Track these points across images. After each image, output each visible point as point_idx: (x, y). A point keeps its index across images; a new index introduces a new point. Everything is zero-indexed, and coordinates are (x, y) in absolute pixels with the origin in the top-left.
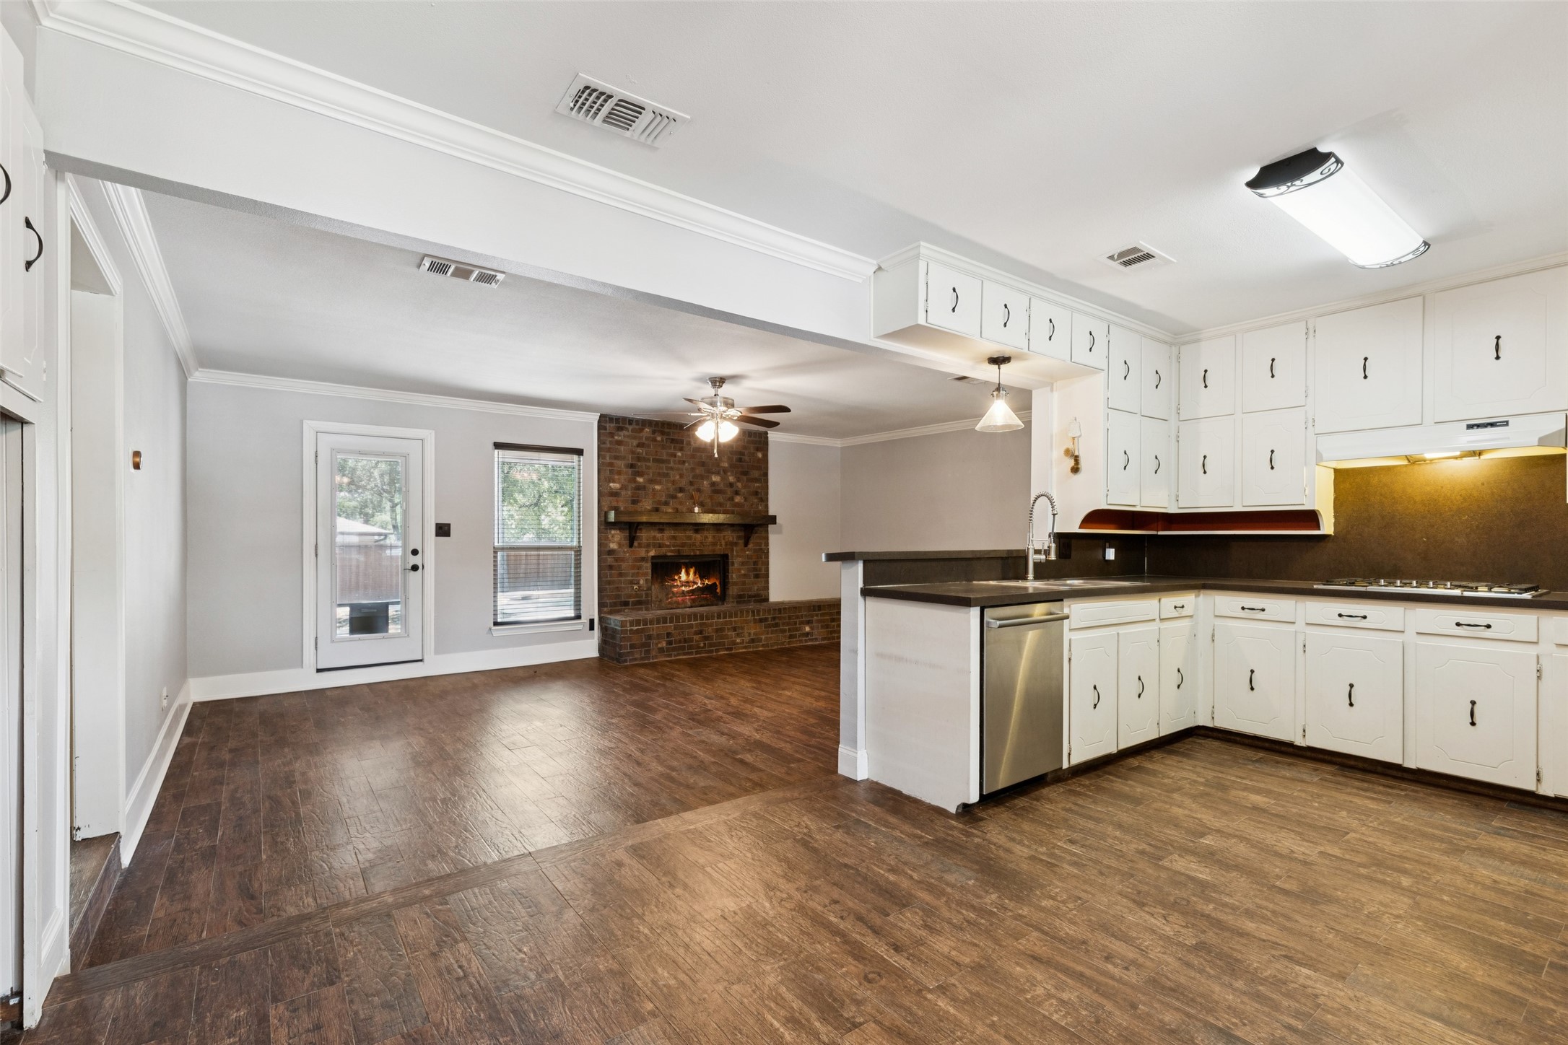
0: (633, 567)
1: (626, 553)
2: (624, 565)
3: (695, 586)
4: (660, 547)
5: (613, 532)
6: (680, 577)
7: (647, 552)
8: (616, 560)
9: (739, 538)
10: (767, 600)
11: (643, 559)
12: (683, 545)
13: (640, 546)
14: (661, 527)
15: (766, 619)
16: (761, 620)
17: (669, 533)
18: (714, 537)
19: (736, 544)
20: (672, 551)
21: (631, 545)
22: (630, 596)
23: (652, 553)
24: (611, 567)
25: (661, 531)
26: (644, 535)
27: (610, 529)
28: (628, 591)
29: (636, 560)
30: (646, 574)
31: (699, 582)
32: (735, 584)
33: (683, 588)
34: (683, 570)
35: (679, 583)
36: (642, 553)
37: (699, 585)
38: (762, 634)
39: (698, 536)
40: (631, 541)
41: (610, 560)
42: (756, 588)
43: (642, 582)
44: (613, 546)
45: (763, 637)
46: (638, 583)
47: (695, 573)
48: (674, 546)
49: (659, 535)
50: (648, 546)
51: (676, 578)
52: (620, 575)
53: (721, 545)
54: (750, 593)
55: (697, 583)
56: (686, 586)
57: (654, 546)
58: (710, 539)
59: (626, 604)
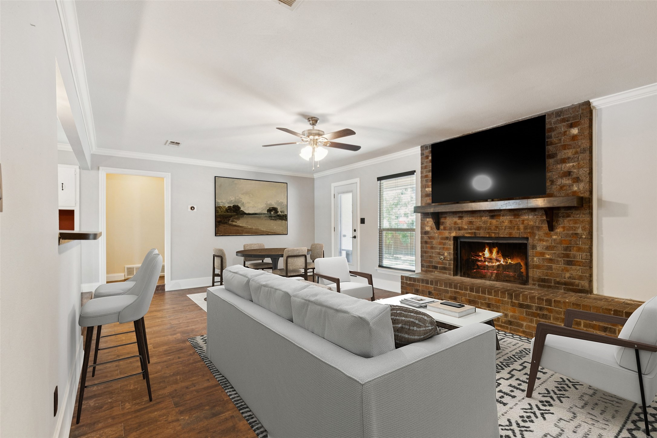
0: (440, 243)
1: (435, 233)
2: (434, 242)
3: (498, 263)
4: (459, 230)
5: (428, 220)
6: (484, 254)
7: (450, 233)
8: (430, 238)
9: (542, 221)
10: (591, 291)
11: (447, 238)
12: (478, 228)
13: (445, 229)
14: (460, 215)
15: (528, 307)
16: (521, 306)
17: (466, 219)
18: (511, 222)
19: (539, 228)
20: (469, 233)
21: (438, 228)
22: (439, 263)
23: (453, 234)
24: (426, 242)
25: (461, 218)
26: (449, 221)
27: (426, 218)
28: (437, 259)
29: (443, 239)
30: (448, 249)
31: (502, 260)
32: (538, 267)
33: (487, 263)
34: (487, 249)
35: (483, 259)
36: (446, 234)
37: (502, 262)
38: (523, 320)
39: (494, 221)
40: (438, 224)
41: (426, 237)
42: (568, 275)
43: (446, 254)
44: (428, 229)
45: (525, 324)
46: (443, 255)
47: (498, 253)
48: (471, 229)
49: (459, 221)
50: (450, 229)
51: (481, 254)
52: (432, 248)
53: (518, 229)
54: (558, 280)
55: (499, 261)
56: (489, 262)
57: (455, 229)
58: (506, 223)
59: (436, 268)
